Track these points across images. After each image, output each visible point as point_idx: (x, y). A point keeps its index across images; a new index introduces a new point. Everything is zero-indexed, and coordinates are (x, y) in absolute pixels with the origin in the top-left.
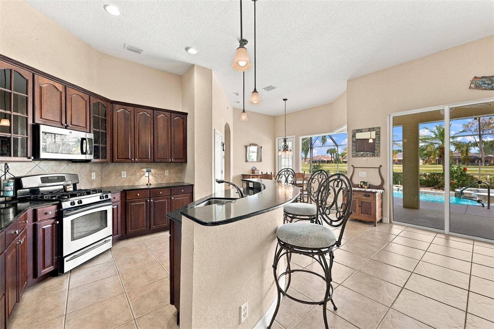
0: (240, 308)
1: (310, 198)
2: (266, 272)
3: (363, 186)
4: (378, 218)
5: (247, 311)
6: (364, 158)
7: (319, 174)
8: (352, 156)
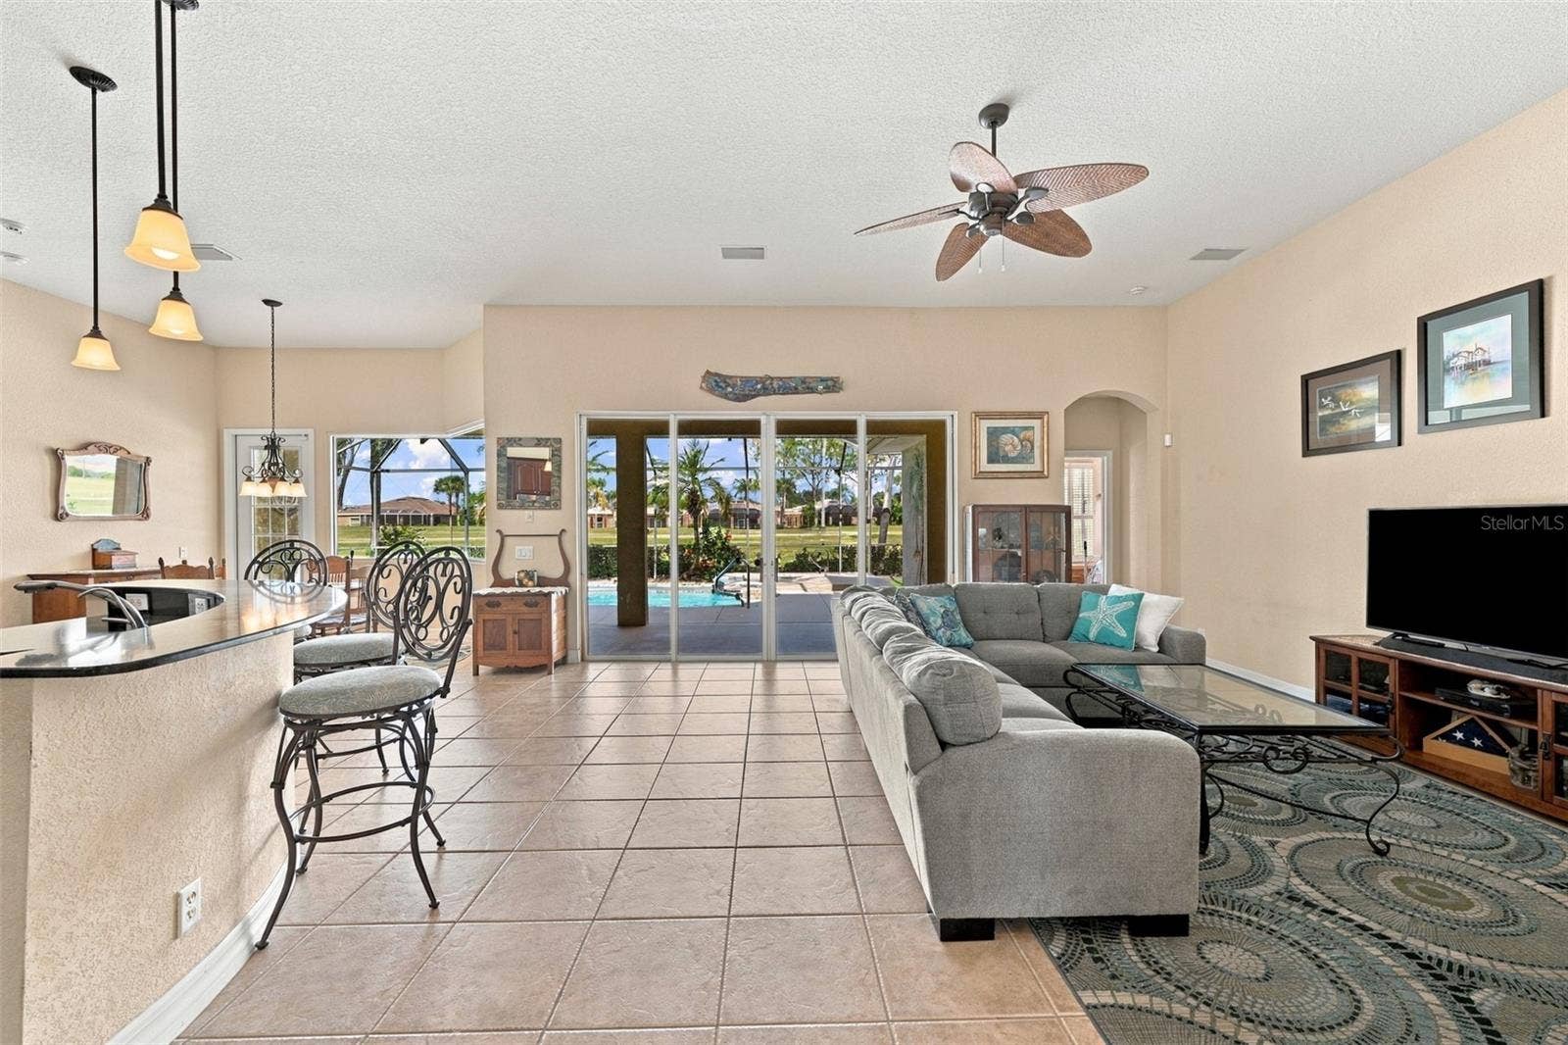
0: (178, 896)
1: (375, 614)
2: (252, 805)
3: (525, 581)
4: (556, 655)
5: (197, 903)
6: (526, 512)
7: (401, 552)
8: (499, 505)
